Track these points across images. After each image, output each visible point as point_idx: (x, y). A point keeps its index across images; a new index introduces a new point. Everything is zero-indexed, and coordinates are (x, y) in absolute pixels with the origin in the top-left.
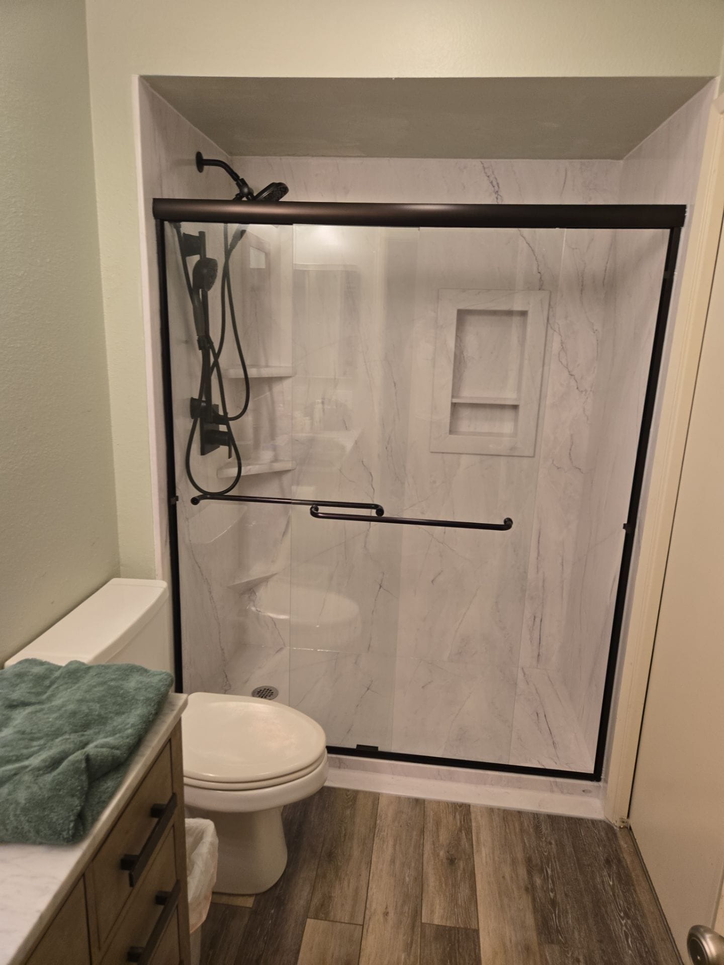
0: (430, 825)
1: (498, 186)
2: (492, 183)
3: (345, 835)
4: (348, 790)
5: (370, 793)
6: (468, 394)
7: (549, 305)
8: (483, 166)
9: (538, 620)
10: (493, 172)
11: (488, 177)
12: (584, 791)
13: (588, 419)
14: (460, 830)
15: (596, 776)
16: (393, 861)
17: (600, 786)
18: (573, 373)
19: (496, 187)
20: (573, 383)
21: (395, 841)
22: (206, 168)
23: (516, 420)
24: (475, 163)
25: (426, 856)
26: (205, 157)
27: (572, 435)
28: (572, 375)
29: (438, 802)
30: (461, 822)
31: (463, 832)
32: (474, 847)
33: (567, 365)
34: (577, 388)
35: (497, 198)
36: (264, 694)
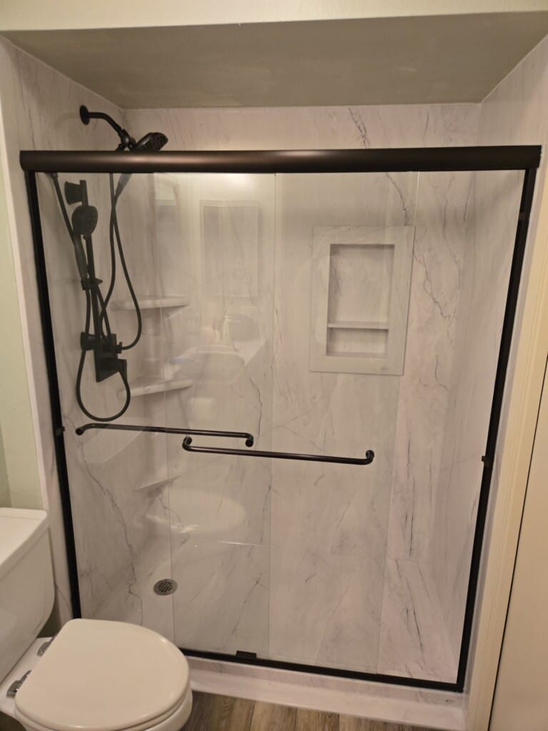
1: (365, 131)
2: (359, 128)
4: (225, 697)
5: (247, 701)
6: (345, 317)
7: (414, 239)
8: (351, 112)
9: (409, 519)
10: (360, 117)
11: (356, 122)
12: (447, 701)
13: (451, 342)
15: (458, 687)
17: (462, 698)
18: (437, 300)
19: (363, 131)
20: (438, 310)
22: (92, 121)
23: (386, 341)
24: (343, 110)
26: (90, 110)
27: (437, 357)
28: (436, 302)
29: (309, 712)
33: (432, 293)
34: (442, 314)
35: (364, 142)
36: (164, 588)
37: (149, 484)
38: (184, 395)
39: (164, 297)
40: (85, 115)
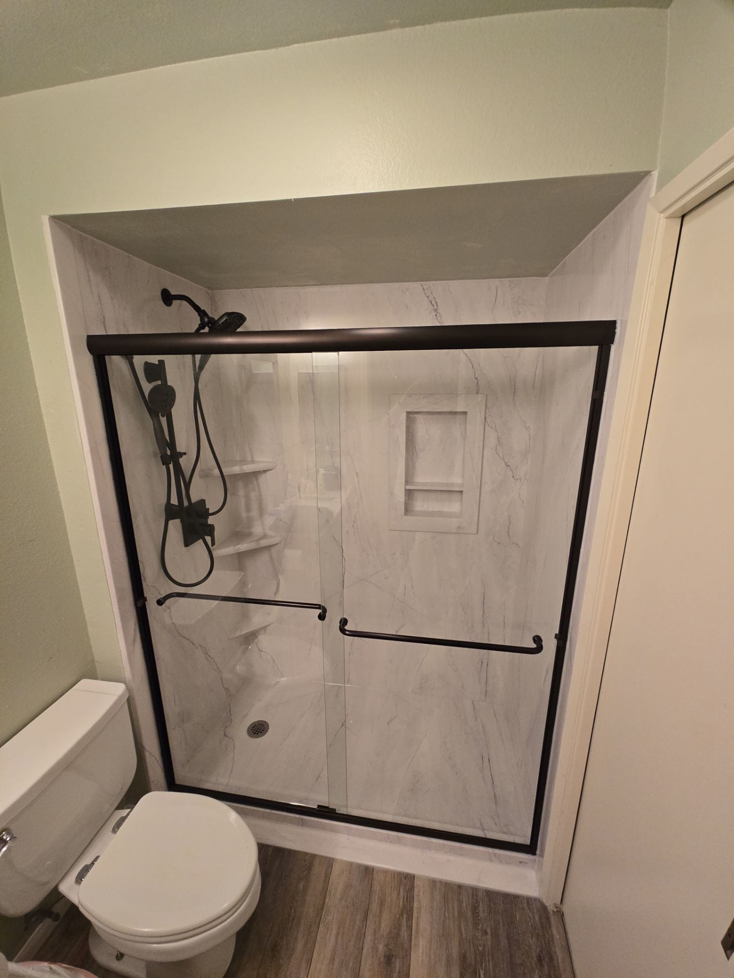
0: (375, 906)
1: (437, 305)
2: (431, 302)
3: (293, 919)
4: (306, 854)
5: (326, 858)
6: (422, 479)
7: (486, 406)
8: (423, 288)
9: (485, 664)
10: (432, 293)
11: (428, 297)
12: (520, 862)
13: (523, 503)
14: (402, 915)
15: (531, 848)
16: (332, 960)
17: (535, 860)
18: (509, 464)
19: (435, 305)
20: (509, 472)
21: (339, 928)
22: (176, 303)
23: (461, 501)
24: (416, 286)
25: (365, 951)
26: (173, 292)
27: (509, 516)
28: (508, 466)
29: (386, 872)
30: (404, 901)
31: (405, 915)
32: (413, 938)
33: (504, 457)
34: (513, 477)
35: (436, 315)
36: (258, 729)
37: (245, 632)
38: (274, 550)
39: (253, 462)
40: (167, 298)
